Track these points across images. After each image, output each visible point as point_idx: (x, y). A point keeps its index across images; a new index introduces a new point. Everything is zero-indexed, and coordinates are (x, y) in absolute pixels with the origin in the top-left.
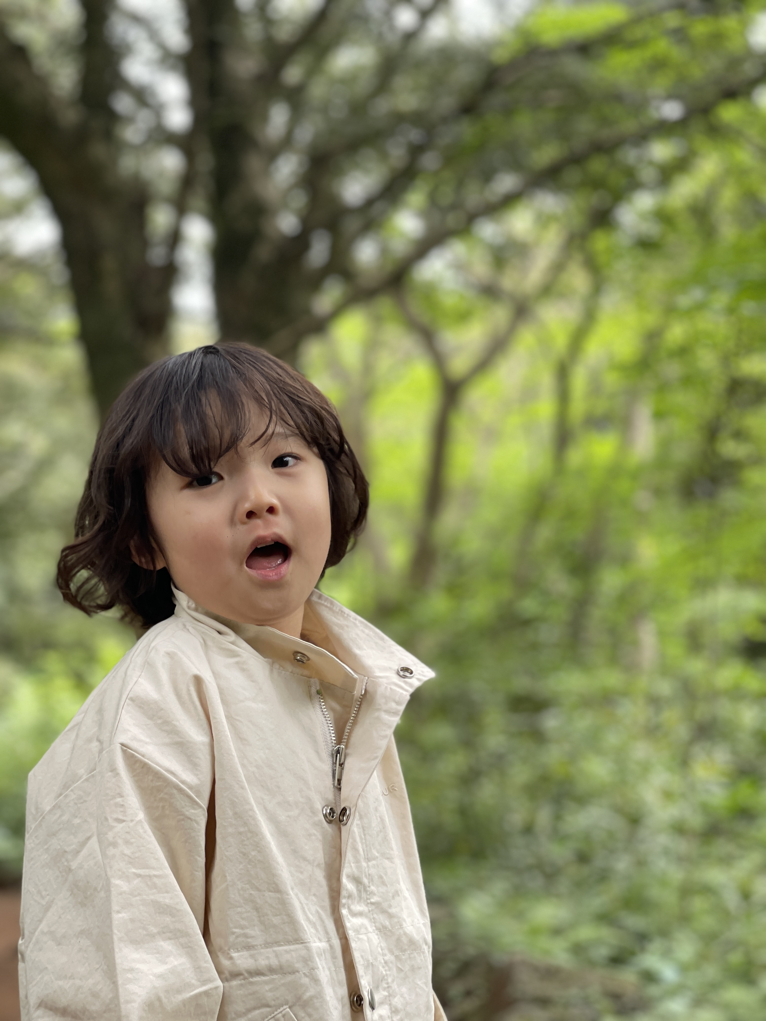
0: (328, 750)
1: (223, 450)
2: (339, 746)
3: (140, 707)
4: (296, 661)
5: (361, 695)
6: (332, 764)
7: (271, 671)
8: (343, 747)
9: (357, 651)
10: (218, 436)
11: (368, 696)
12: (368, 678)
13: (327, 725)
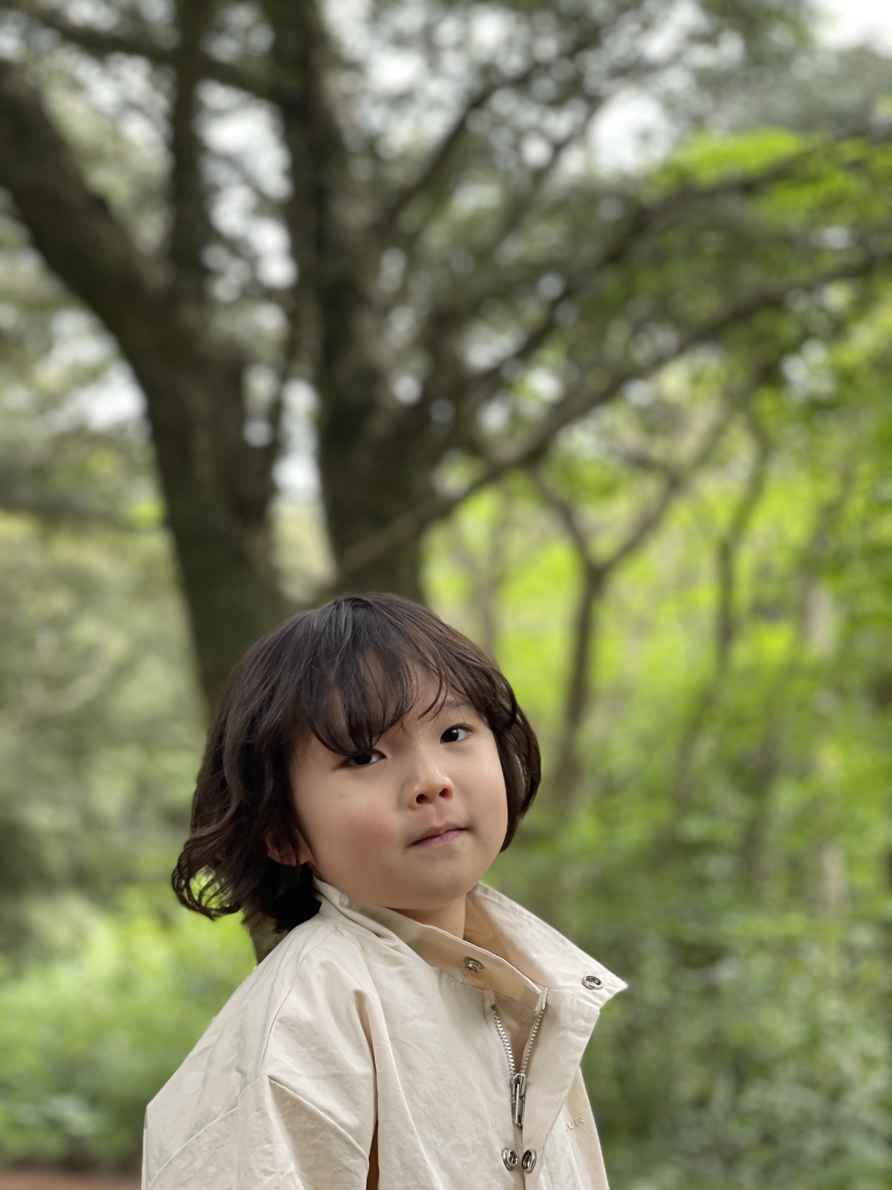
0: (506, 1080)
1: (386, 723)
2: (518, 1074)
3: (290, 1030)
4: (468, 969)
5: (542, 1010)
6: (510, 1097)
7: (440, 981)
8: (524, 1075)
9: (534, 955)
10: (381, 708)
11: (549, 1011)
12: (549, 989)
13: (504, 1048)
